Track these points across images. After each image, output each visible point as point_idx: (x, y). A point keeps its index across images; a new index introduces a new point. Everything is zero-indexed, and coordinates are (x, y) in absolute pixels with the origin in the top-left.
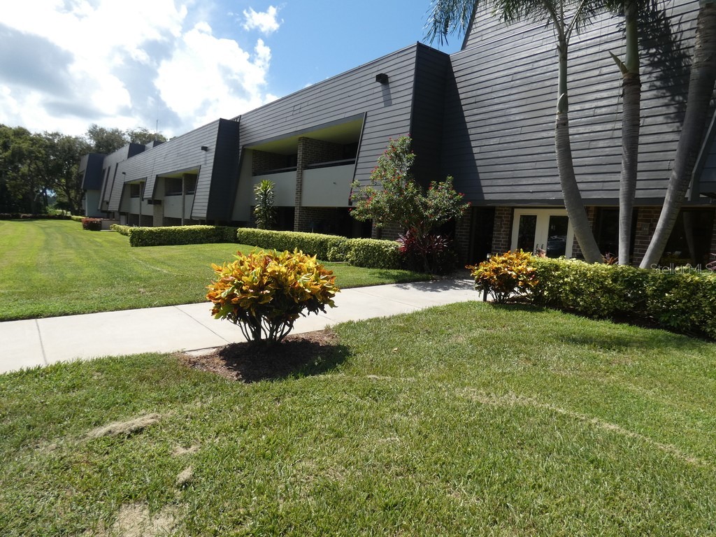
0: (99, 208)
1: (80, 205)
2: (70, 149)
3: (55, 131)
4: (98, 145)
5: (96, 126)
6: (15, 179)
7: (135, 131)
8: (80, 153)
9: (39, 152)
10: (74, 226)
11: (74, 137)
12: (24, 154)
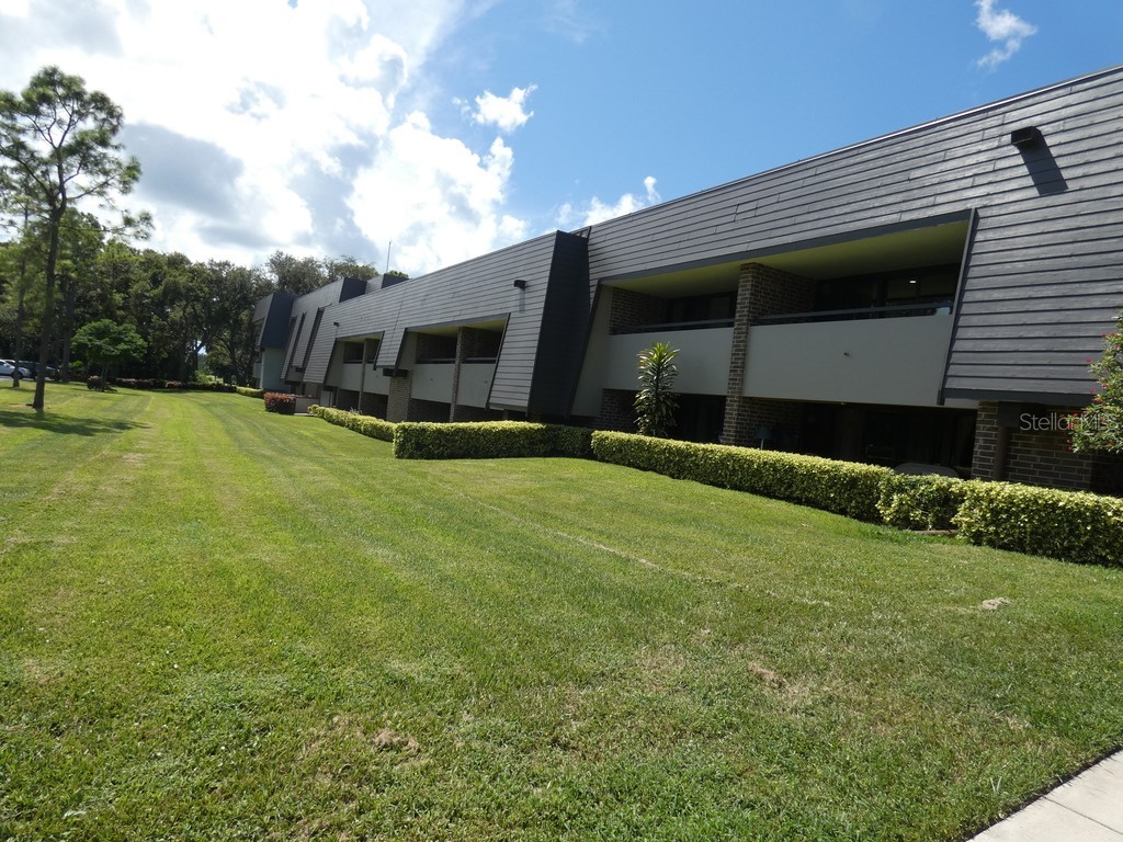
0: (283, 377)
1: (249, 370)
2: (243, 286)
3: (223, 260)
4: (283, 281)
5: (282, 254)
6: (162, 329)
7: (336, 262)
8: (255, 293)
9: (201, 290)
10: (245, 405)
11: (248, 269)
12: (180, 293)
